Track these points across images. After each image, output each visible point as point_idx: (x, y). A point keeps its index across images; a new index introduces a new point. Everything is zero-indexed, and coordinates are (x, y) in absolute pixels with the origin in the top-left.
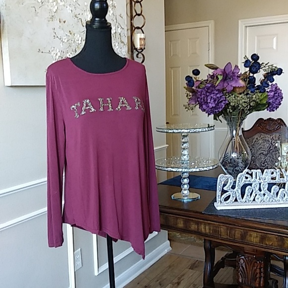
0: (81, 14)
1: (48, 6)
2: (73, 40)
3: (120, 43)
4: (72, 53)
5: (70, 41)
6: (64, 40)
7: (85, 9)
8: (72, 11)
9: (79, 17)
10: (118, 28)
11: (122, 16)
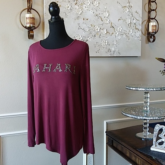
0: (101, 14)
1: (75, 11)
2: (93, 29)
3: (135, 29)
4: (92, 37)
5: (91, 31)
6: (86, 30)
7: (105, 11)
8: (93, 13)
9: (99, 15)
10: (133, 20)
11: (138, 12)
